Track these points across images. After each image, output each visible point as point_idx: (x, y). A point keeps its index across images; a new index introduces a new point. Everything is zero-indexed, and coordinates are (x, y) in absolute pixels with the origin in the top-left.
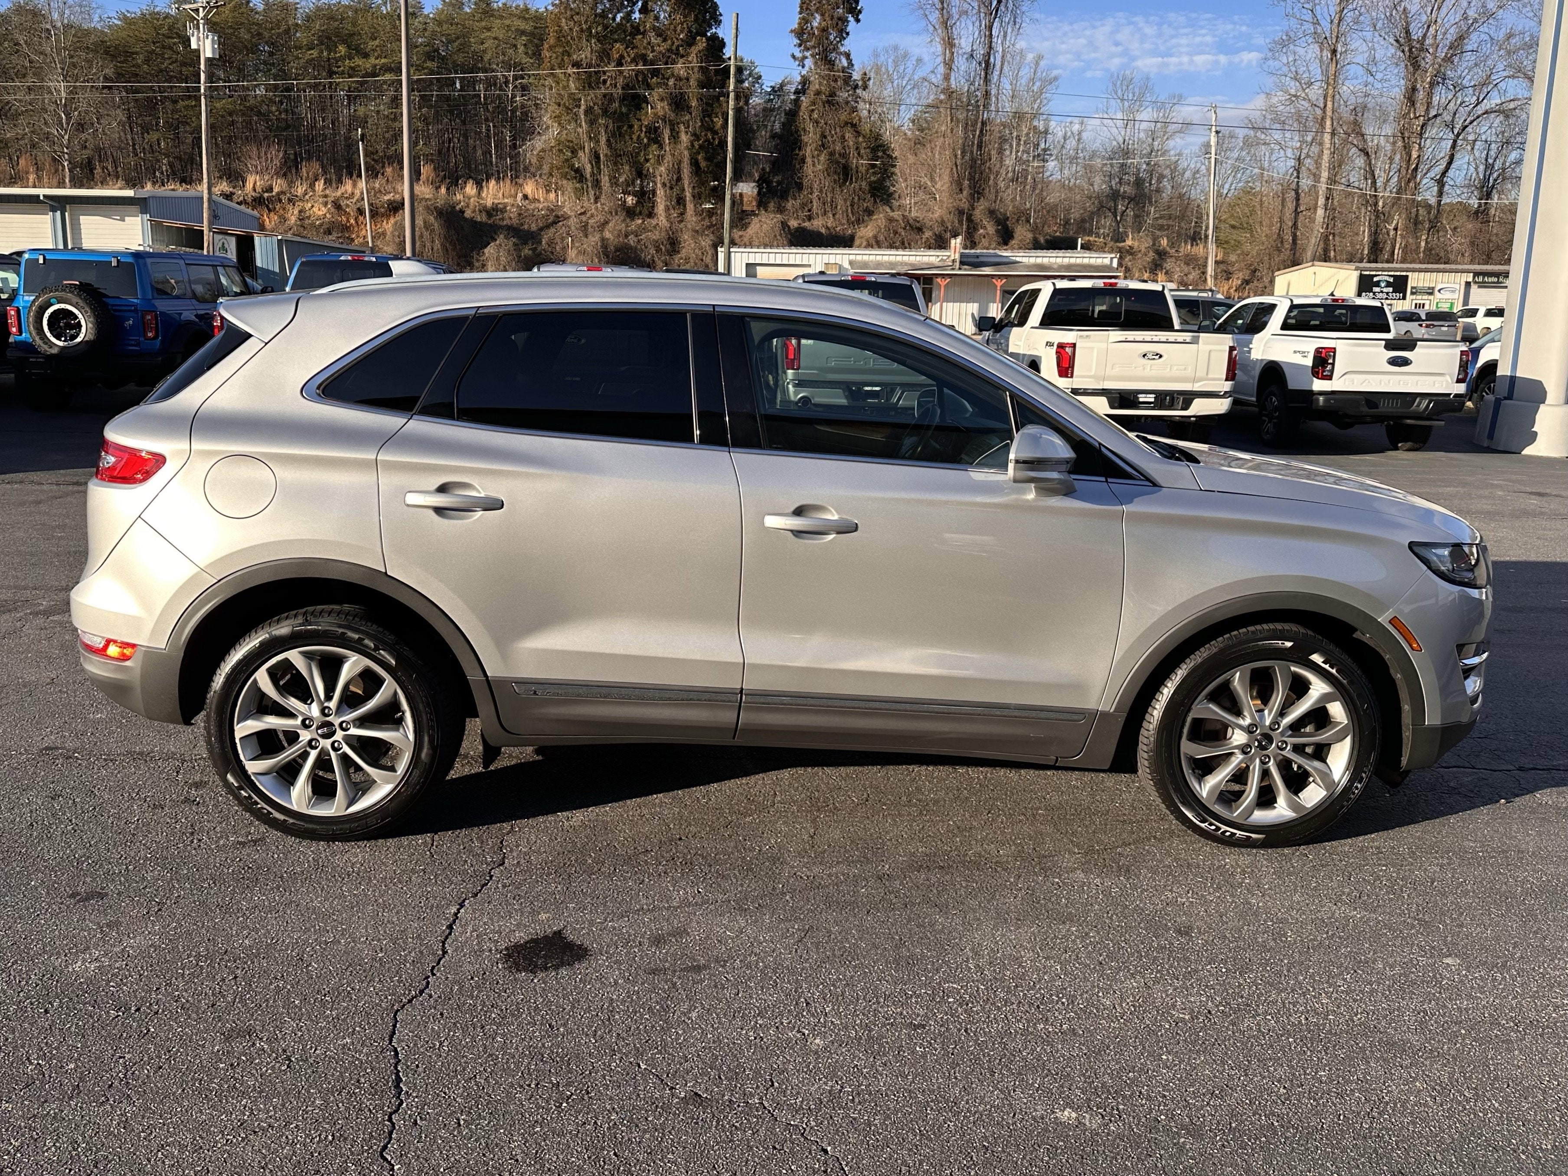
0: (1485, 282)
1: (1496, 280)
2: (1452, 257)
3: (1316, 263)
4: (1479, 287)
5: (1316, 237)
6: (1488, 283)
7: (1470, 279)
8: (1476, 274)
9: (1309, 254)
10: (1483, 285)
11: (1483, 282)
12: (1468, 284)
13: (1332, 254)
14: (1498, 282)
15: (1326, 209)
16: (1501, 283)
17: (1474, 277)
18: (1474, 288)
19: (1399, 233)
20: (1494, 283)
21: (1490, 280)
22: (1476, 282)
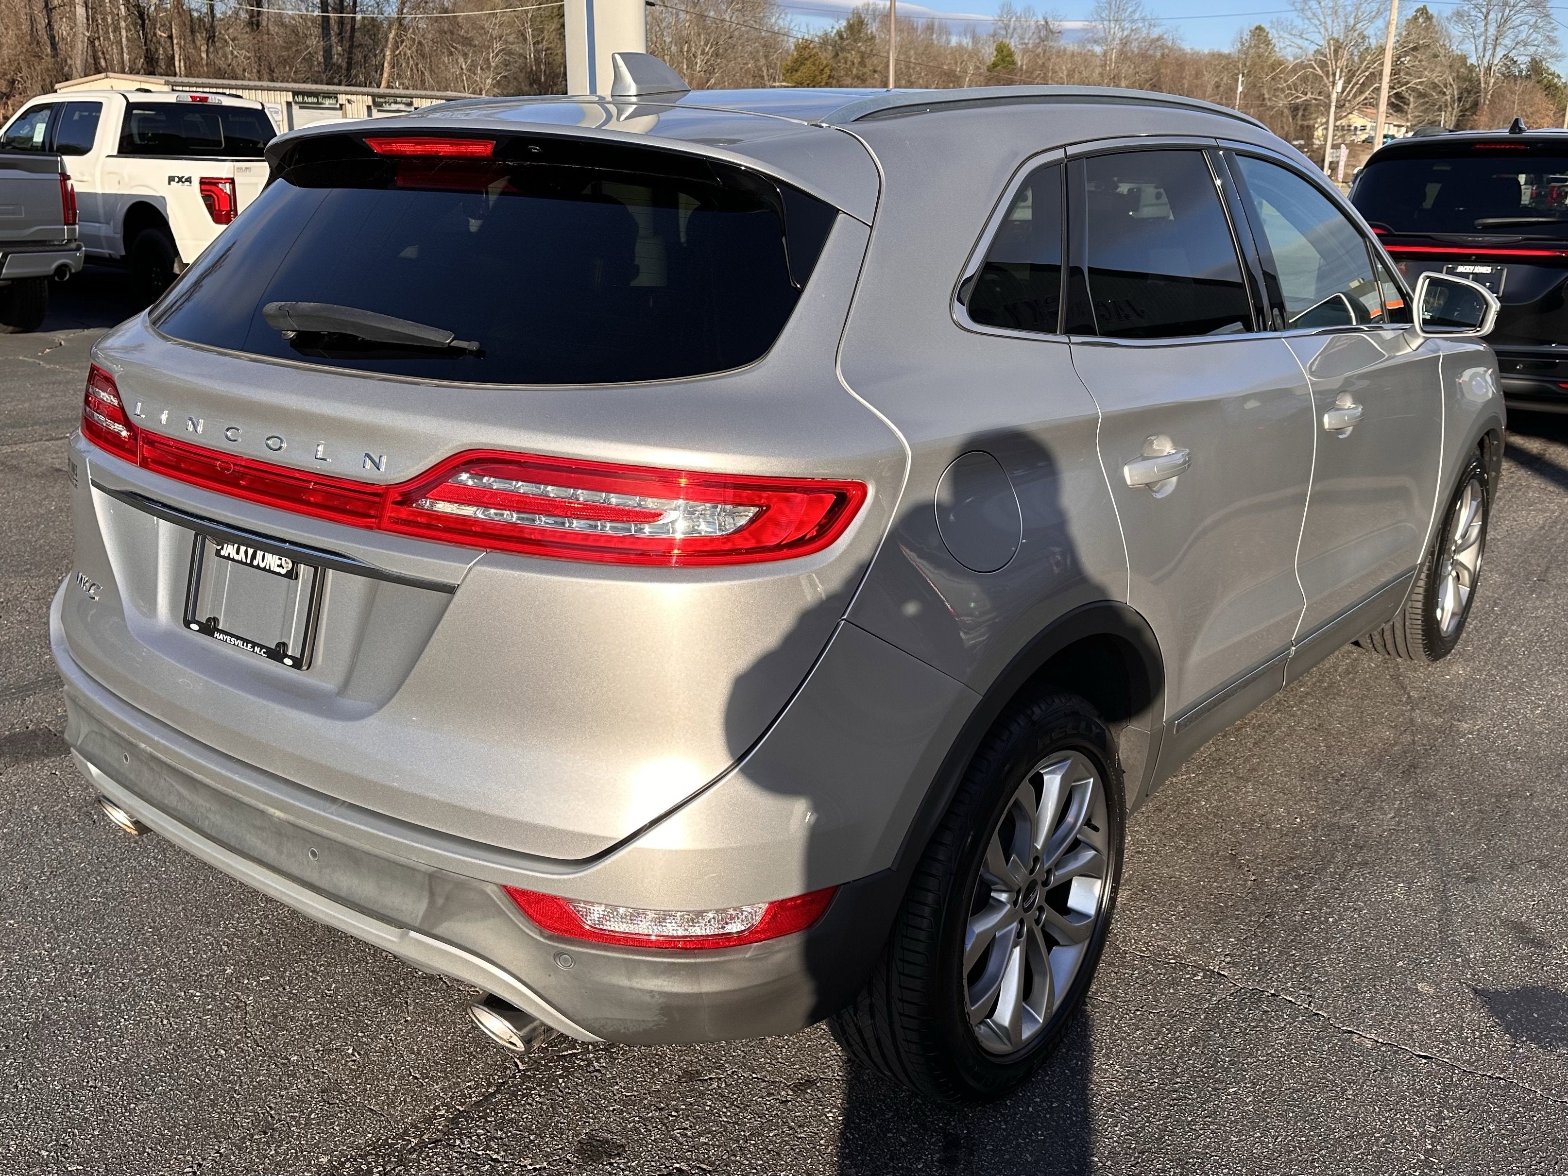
0: (306, 103)
1: (315, 100)
2: (239, 71)
3: (110, 74)
4: (301, 108)
5: (83, 42)
6: (308, 103)
7: (291, 99)
8: (295, 93)
9: (79, 63)
10: (303, 106)
11: (303, 103)
12: (289, 104)
13: (103, 63)
14: (318, 103)
15: (87, 7)
16: (321, 104)
17: (294, 98)
18: (295, 108)
19: (175, 41)
20: (314, 103)
21: (311, 100)
22: (296, 103)
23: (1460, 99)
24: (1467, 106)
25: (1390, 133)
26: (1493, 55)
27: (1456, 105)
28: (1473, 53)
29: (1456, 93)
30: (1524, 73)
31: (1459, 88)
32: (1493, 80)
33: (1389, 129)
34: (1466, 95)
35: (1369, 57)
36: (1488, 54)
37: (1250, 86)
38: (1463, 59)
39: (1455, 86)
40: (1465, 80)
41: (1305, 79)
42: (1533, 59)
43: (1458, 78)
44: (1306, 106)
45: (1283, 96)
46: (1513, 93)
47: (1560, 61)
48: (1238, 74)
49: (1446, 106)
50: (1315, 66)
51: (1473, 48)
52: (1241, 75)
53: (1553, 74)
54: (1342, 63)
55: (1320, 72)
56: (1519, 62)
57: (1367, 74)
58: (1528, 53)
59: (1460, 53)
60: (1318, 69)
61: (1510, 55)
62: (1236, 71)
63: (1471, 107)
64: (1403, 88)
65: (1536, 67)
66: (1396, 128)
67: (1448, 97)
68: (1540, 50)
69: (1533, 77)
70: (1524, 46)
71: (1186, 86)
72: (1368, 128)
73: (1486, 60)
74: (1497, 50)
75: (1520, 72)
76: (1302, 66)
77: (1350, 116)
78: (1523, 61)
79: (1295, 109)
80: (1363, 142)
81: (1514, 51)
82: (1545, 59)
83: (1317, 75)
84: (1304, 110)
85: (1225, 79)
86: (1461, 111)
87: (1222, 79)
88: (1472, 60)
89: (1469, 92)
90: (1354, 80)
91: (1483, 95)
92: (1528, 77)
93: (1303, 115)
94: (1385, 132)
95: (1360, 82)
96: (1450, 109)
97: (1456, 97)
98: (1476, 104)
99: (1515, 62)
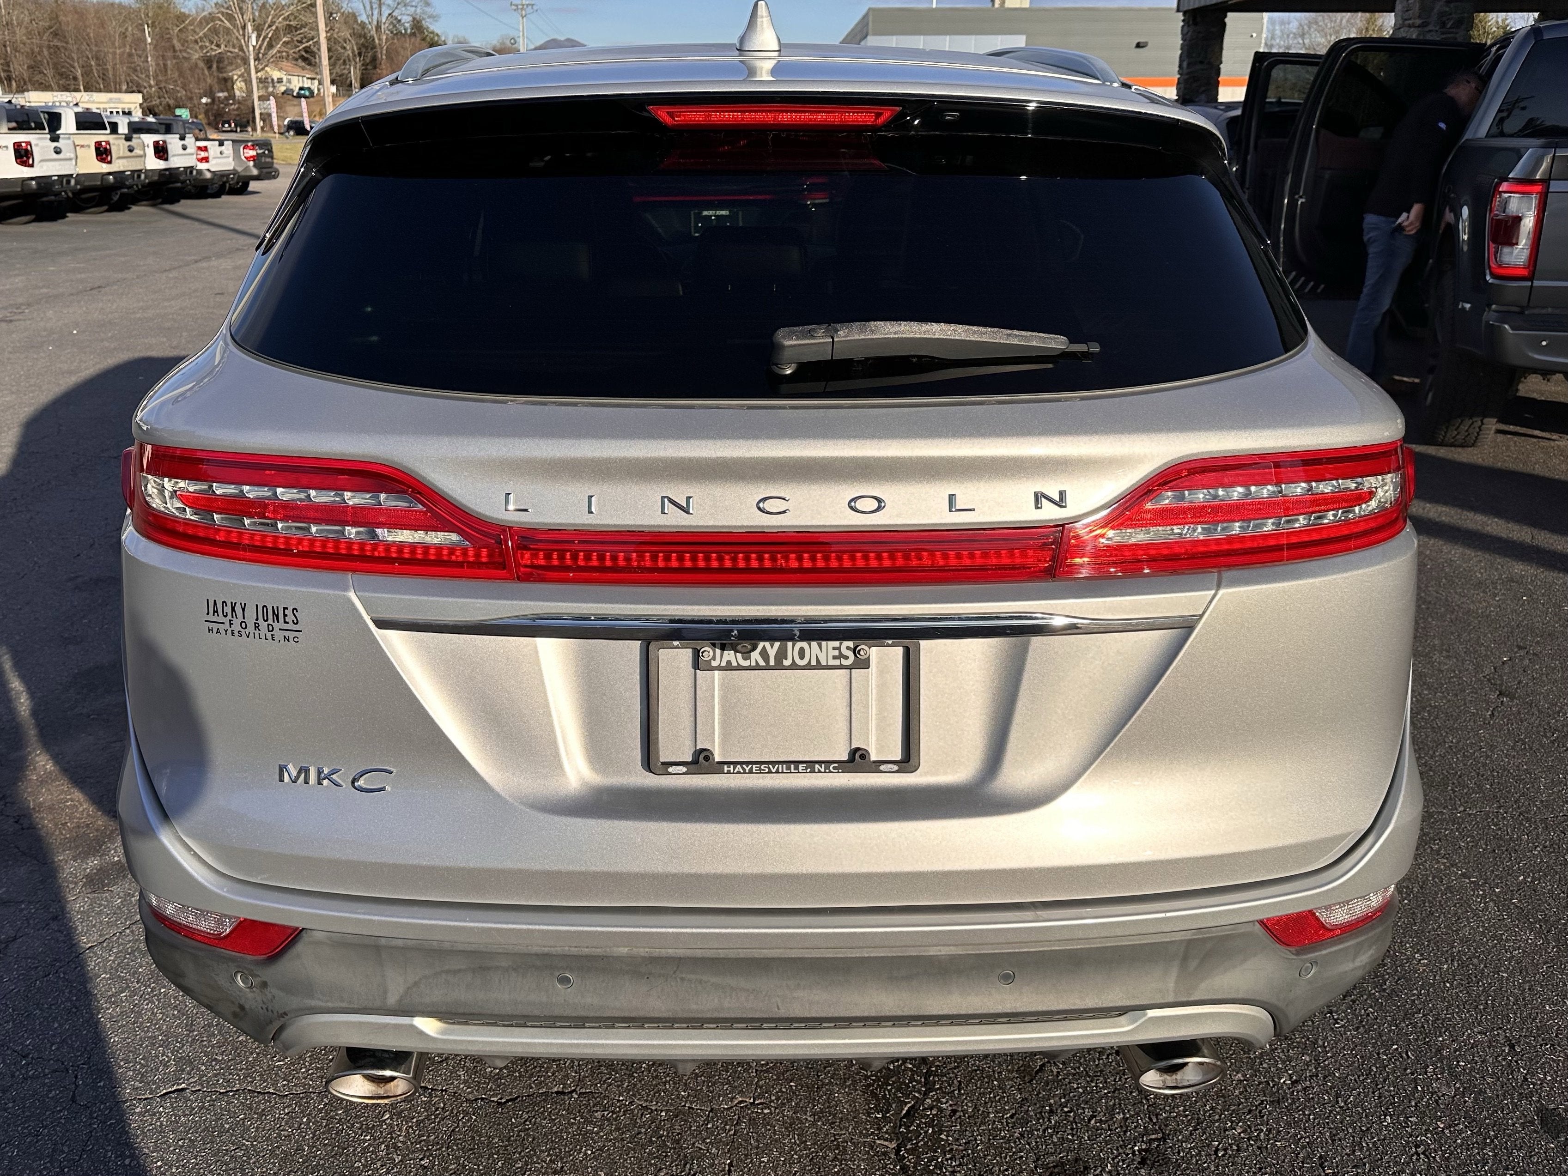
23: (360, 54)
24: (368, 61)
25: (306, 86)
26: (380, 13)
27: (358, 59)
28: (363, 11)
29: (355, 48)
30: (409, 31)
31: (357, 44)
32: (384, 37)
33: (303, 82)
34: (364, 50)
35: (272, 12)
36: (376, 12)
37: (157, 37)
38: (354, 16)
39: (353, 42)
40: (360, 36)
41: (215, 31)
42: (414, 19)
43: (353, 34)
44: (220, 59)
45: (197, 47)
46: (405, 49)
47: (436, 21)
48: (142, 25)
49: (349, 60)
50: (223, 19)
51: (361, 7)
52: (146, 27)
53: (433, 33)
54: (248, 16)
55: (228, 24)
56: (403, 21)
57: (274, 28)
58: (408, 12)
59: (350, 11)
60: (226, 21)
61: (394, 14)
62: (140, 22)
63: (371, 62)
64: (311, 42)
65: (417, 26)
66: (309, 81)
67: (350, 52)
68: (419, 11)
69: (418, 35)
70: (405, 5)
71: (92, 35)
72: (285, 80)
73: (375, 17)
74: (383, 9)
75: (406, 30)
76: (211, 18)
77: (267, 68)
78: (407, 20)
79: (208, 62)
80: (283, 93)
81: (397, 11)
82: (424, 19)
83: (225, 27)
84: (217, 62)
85: (130, 29)
86: (363, 65)
87: (127, 29)
88: (363, 18)
89: (367, 48)
90: (263, 34)
91: (379, 51)
92: (413, 34)
93: (218, 67)
94: (301, 85)
95: (270, 35)
96: (353, 63)
97: (356, 52)
98: (374, 59)
99: (400, 21)
